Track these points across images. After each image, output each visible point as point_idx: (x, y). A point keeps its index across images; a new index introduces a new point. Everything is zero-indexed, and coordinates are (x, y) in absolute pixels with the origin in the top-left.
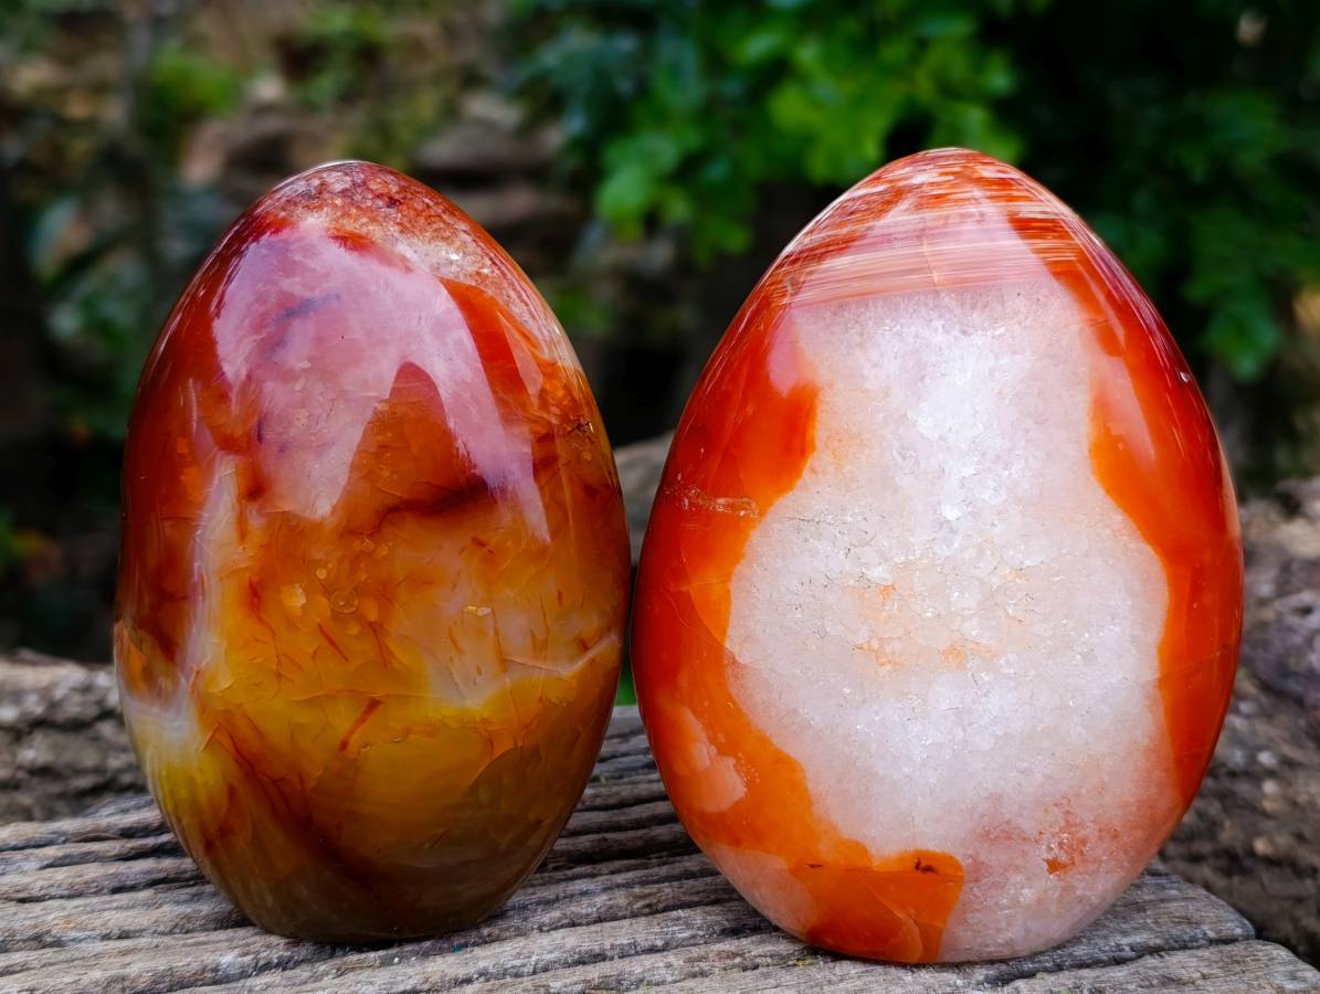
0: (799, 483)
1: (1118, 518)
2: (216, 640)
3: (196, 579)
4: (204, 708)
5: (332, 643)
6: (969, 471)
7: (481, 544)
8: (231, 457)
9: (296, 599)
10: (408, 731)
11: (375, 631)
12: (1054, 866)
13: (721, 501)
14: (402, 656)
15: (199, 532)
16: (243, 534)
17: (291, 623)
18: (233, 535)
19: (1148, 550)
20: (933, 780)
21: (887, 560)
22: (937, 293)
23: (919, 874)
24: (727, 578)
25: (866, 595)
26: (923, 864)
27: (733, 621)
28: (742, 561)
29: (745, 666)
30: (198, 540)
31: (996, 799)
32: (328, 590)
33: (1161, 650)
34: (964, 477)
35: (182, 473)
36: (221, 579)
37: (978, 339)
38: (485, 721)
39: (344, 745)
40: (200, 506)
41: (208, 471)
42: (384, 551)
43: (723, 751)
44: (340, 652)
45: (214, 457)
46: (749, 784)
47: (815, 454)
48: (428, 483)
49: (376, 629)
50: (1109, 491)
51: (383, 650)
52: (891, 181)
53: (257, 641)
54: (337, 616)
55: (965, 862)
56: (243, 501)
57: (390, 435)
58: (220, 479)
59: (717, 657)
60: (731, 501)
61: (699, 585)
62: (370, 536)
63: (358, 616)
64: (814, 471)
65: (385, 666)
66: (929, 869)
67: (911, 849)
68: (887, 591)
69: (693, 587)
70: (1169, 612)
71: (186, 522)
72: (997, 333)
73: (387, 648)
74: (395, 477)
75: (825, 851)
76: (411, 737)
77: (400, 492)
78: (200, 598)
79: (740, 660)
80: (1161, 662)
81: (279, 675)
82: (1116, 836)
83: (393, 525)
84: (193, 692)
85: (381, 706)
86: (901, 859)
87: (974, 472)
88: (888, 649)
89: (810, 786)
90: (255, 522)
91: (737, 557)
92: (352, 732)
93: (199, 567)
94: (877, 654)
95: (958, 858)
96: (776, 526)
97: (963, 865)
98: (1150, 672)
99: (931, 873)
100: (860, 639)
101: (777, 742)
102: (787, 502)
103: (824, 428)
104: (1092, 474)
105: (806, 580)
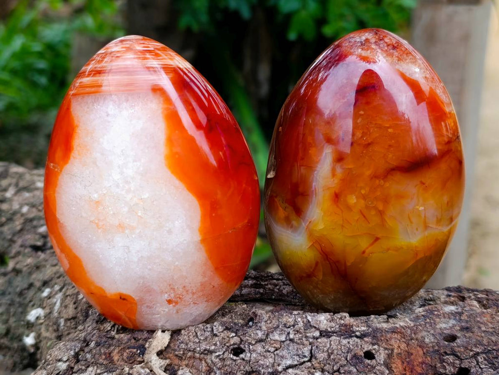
0: (70, 161)
1: (177, 182)
2: (319, 212)
3: (313, 189)
4: (311, 234)
5: (364, 217)
7: (423, 183)
8: (331, 146)
9: (352, 200)
10: (388, 249)
11: (381, 214)
12: (170, 302)
14: (390, 223)
15: (316, 172)
16: (334, 175)
17: (349, 208)
18: (330, 175)
19: (191, 195)
20: (120, 270)
21: (97, 192)
23: (121, 300)
24: (54, 191)
25: (92, 204)
26: (122, 298)
27: (58, 207)
28: (58, 187)
29: (63, 223)
30: (315, 175)
31: (143, 278)
32: (364, 197)
33: (201, 230)
35: (310, 150)
36: (323, 190)
37: (125, 113)
38: (416, 247)
39: (364, 252)
40: (317, 162)
41: (321, 151)
42: (387, 185)
43: (62, 251)
44: (367, 220)
45: (324, 146)
46: (70, 263)
47: (74, 151)
48: (406, 160)
49: (381, 213)
50: (173, 172)
51: (383, 221)
53: (336, 213)
54: (367, 207)
55: (136, 298)
56: (335, 163)
57: (393, 141)
58: (326, 153)
59: (55, 219)
60: (54, 165)
62: (383, 179)
63: (375, 208)
64: (74, 158)
65: (383, 225)
66: (124, 299)
67: (118, 292)
68: (98, 203)
69: (47, 194)
70: (201, 217)
71: (311, 168)
72: (131, 111)
73: (385, 220)
74: (394, 158)
75: (93, 288)
76: (390, 251)
77: (395, 163)
78: (314, 196)
80: (201, 234)
81: (343, 226)
83: (392, 175)
84: (307, 229)
85: (379, 241)
86: (115, 295)
88: (101, 224)
90: (339, 171)
91: (56, 185)
92: (367, 248)
93: (315, 186)
94: (97, 225)
95: (134, 297)
96: (65, 176)
97: (136, 299)
98: (198, 237)
99: (125, 301)
100: (92, 219)
101: (74, 251)
102: (68, 167)
103: (76, 142)
104: (166, 166)
105: (74, 196)
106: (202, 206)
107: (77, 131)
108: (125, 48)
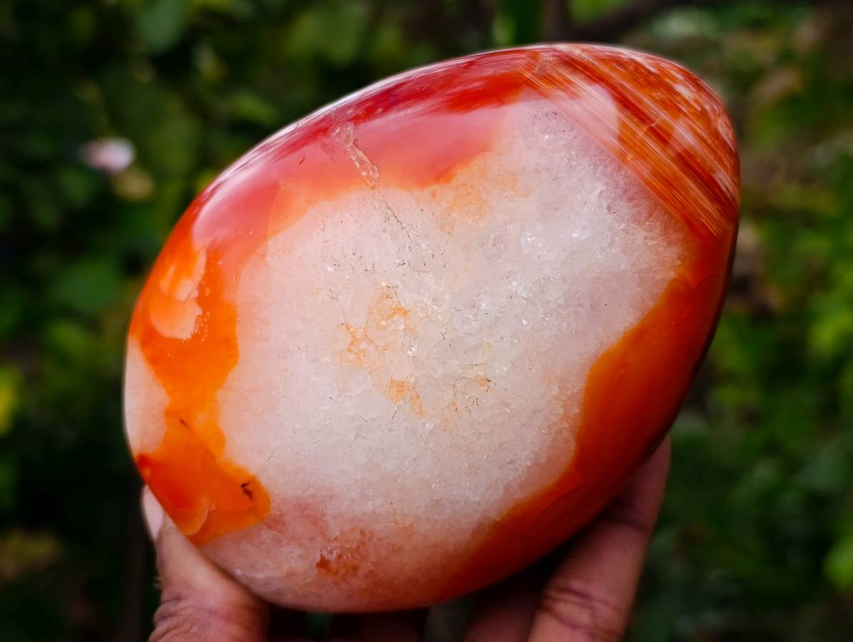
0: (417, 193)
12: (323, 564)
13: (360, 154)
19: (572, 446)
21: (419, 293)
23: (241, 492)
25: (385, 301)
26: (249, 487)
27: (288, 232)
28: (333, 201)
29: (267, 266)
31: (333, 495)
37: (613, 221)
43: (200, 300)
46: (195, 337)
47: (446, 186)
50: (588, 390)
55: (274, 511)
60: (365, 159)
64: (434, 195)
66: (249, 493)
67: (251, 472)
68: (400, 311)
75: (199, 419)
79: (269, 259)
86: (239, 471)
88: (363, 346)
89: (230, 375)
94: (354, 342)
96: (376, 204)
99: (247, 497)
100: (353, 323)
101: (239, 329)
102: (399, 196)
104: (591, 369)
105: (358, 255)
106: (567, 479)
108: (702, 107)
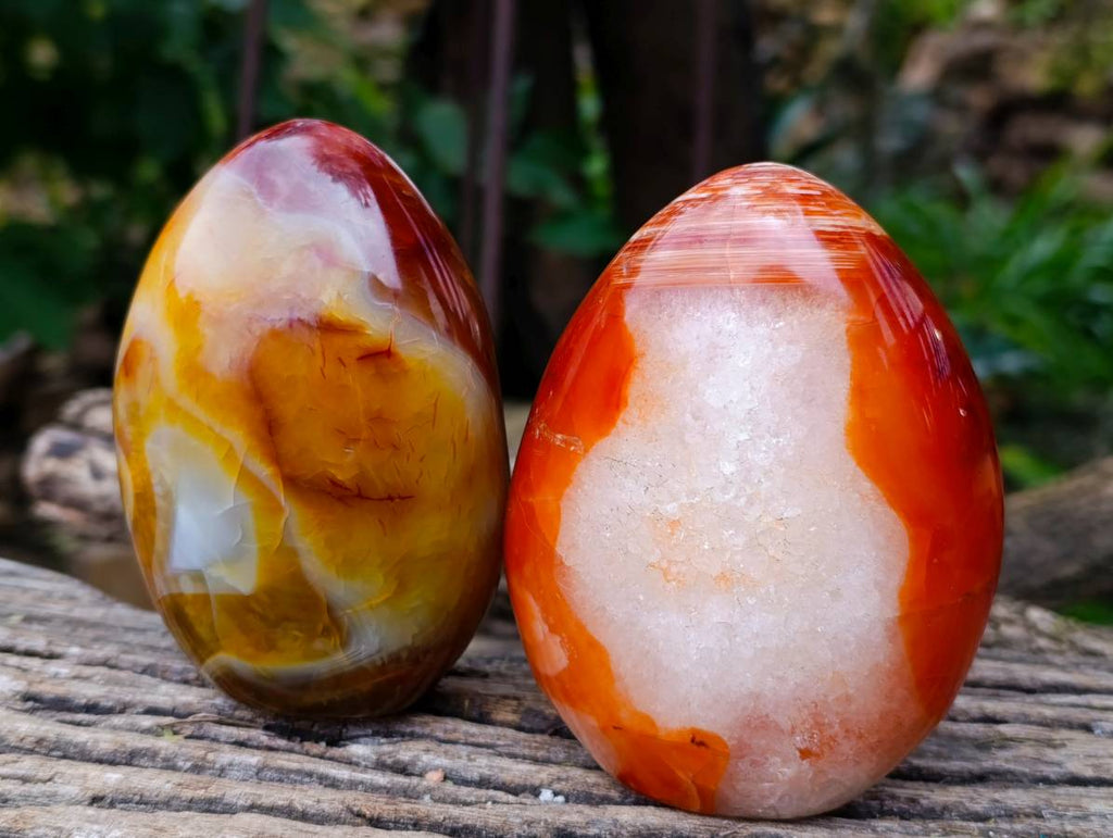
0: (614, 430)
1: (867, 485)
6: (743, 437)
12: (805, 754)
13: (559, 436)
19: (893, 514)
20: (705, 676)
21: (675, 500)
22: (732, 289)
23: (695, 747)
24: (559, 497)
25: (659, 526)
26: (698, 739)
27: (562, 532)
28: (571, 486)
29: (570, 567)
31: (757, 697)
33: (902, 595)
34: (739, 442)
37: (761, 330)
43: (553, 630)
46: (570, 658)
47: (628, 409)
50: (859, 463)
52: (713, 190)
55: (731, 743)
59: (550, 559)
60: (565, 437)
61: (541, 499)
66: (701, 744)
67: (688, 726)
68: (674, 524)
69: (535, 500)
70: (910, 564)
72: (777, 326)
75: (624, 717)
79: (567, 563)
80: (902, 604)
82: (860, 737)
86: (680, 733)
87: (748, 438)
88: (674, 569)
89: (612, 667)
91: (566, 482)
94: (665, 573)
95: (725, 738)
96: (596, 462)
97: (729, 744)
98: (892, 611)
99: (703, 748)
100: (653, 559)
101: (591, 629)
102: (605, 445)
103: (634, 389)
104: (847, 448)
105: (615, 508)
106: (915, 540)
107: (639, 366)
108: (762, 188)
